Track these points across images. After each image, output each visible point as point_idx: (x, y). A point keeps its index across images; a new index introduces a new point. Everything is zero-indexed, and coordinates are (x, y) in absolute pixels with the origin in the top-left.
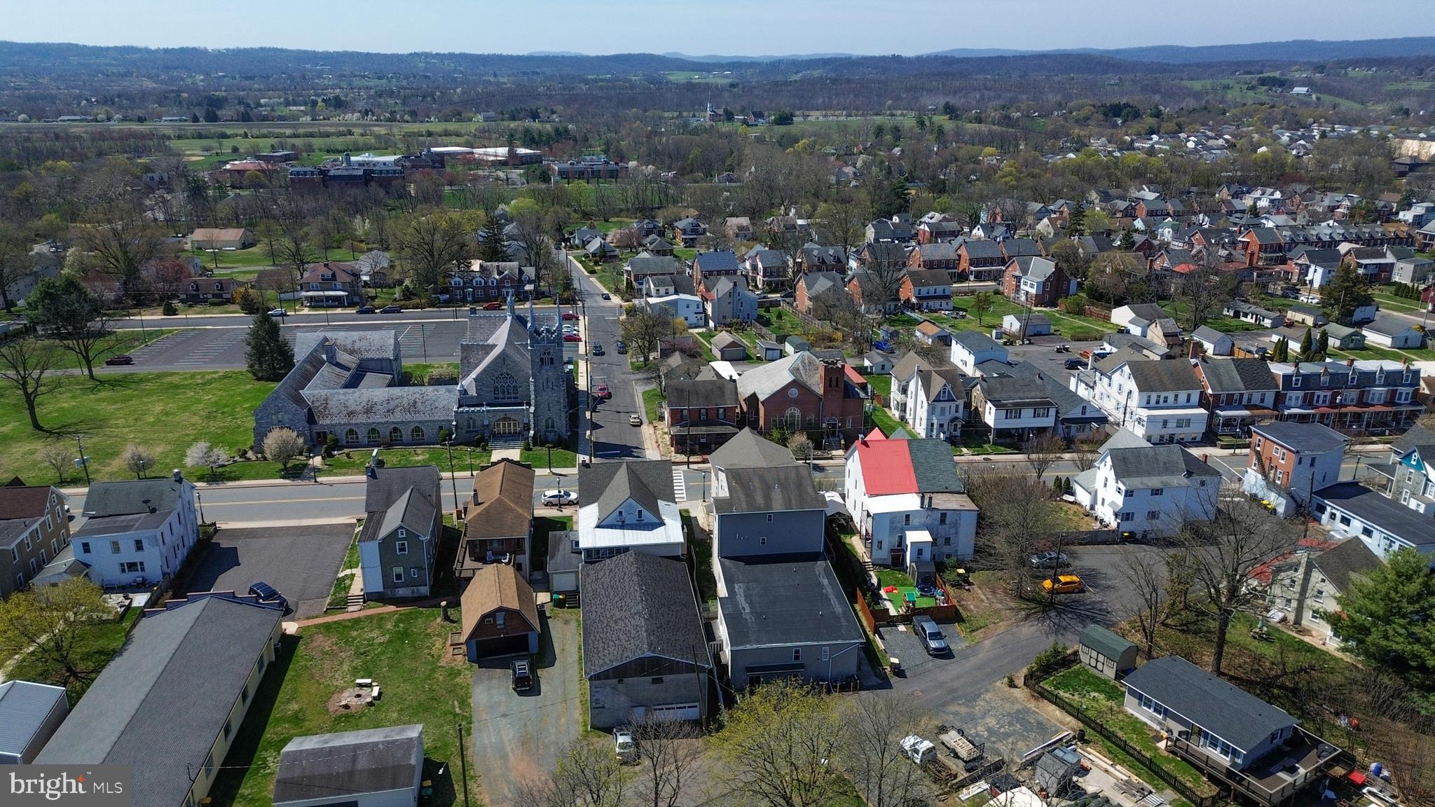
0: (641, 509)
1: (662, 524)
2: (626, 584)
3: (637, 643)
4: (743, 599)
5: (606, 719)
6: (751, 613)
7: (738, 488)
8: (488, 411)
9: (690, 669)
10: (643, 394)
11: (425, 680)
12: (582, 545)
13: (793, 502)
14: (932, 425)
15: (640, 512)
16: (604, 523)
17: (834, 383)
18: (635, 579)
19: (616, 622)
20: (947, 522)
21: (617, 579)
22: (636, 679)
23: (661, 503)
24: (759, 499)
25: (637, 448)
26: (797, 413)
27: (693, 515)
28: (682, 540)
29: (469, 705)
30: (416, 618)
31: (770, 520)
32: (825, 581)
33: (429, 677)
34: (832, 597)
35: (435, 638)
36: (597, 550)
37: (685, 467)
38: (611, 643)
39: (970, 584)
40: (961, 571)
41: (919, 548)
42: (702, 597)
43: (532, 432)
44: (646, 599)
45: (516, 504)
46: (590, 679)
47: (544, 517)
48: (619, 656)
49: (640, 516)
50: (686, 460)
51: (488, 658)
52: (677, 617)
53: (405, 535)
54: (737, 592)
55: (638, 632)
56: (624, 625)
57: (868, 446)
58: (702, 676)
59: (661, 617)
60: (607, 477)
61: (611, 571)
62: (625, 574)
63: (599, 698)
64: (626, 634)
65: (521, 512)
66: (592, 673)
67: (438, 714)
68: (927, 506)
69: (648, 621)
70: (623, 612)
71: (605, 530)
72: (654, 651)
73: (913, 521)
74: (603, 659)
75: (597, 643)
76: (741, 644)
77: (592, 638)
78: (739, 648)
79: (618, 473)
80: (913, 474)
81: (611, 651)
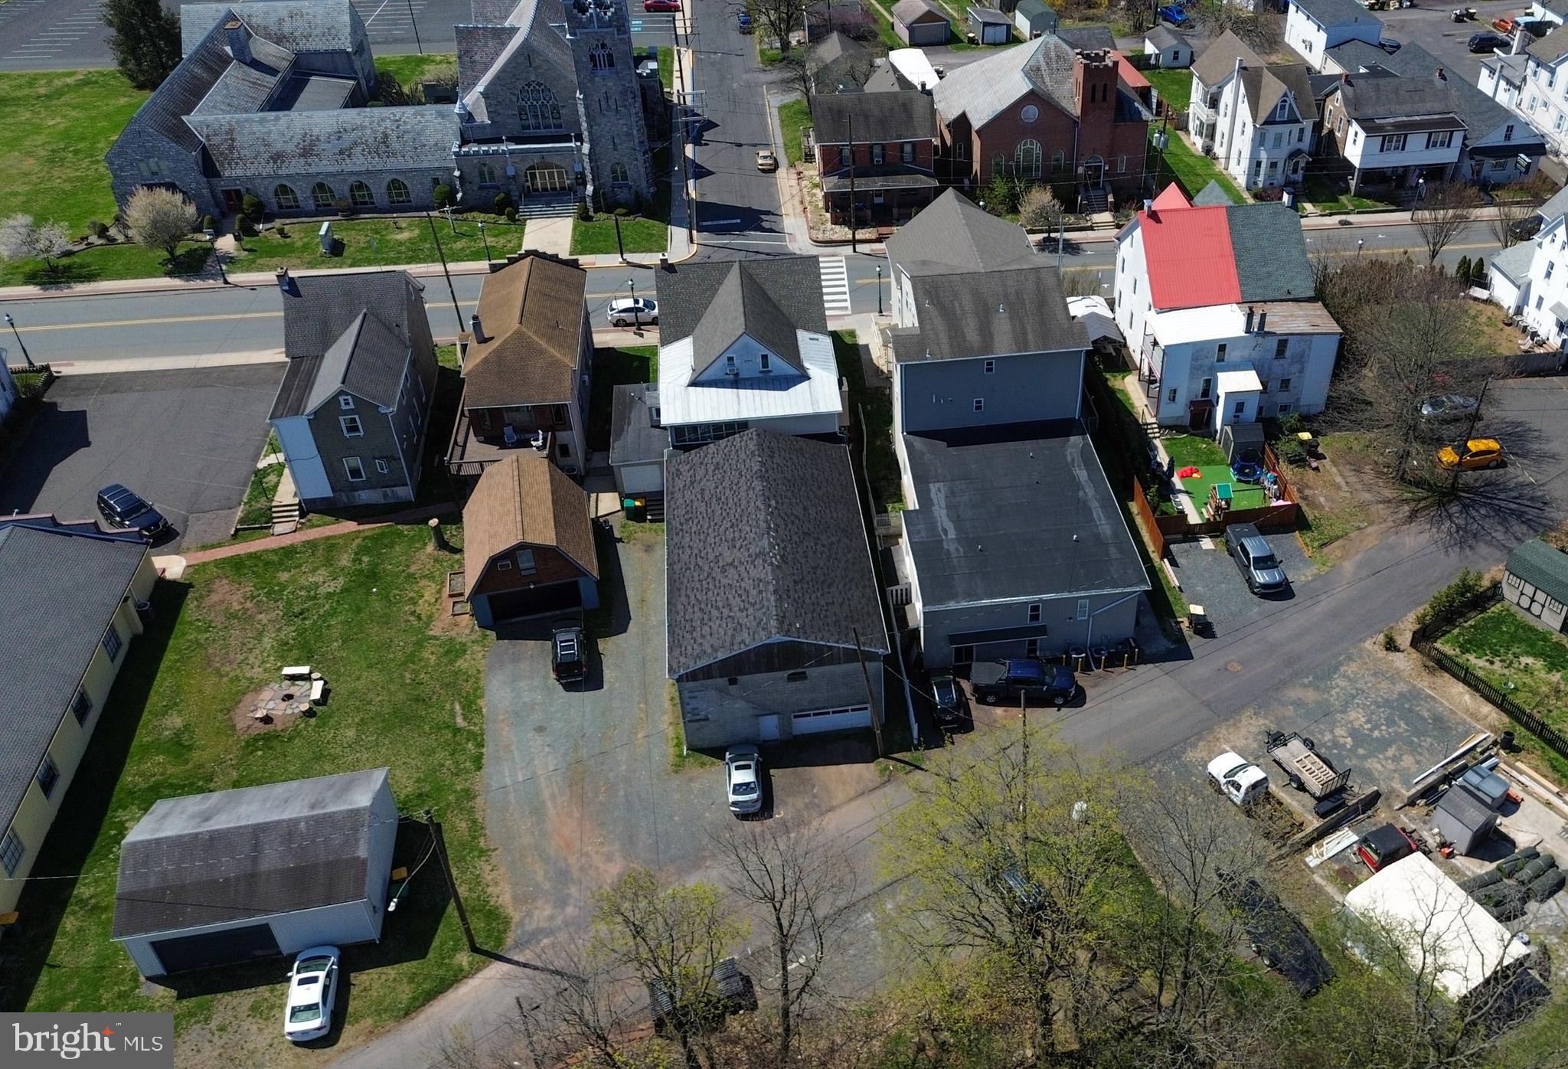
0: (766, 352)
1: (804, 377)
2: (743, 494)
3: (759, 614)
4: (944, 512)
5: (711, 735)
6: (958, 540)
7: (935, 313)
8: (512, 152)
9: (851, 656)
10: (781, 109)
11: (404, 663)
12: (666, 420)
13: (1030, 337)
14: (1259, 164)
15: (765, 357)
16: (703, 378)
17: (1099, 95)
18: (757, 485)
19: (724, 571)
20: (1288, 354)
21: (726, 483)
22: (758, 677)
23: (802, 336)
24: (972, 334)
25: (768, 213)
26: (1037, 148)
27: (861, 341)
28: (838, 406)
29: (479, 711)
30: (391, 546)
31: (989, 370)
32: (1082, 475)
33: (411, 658)
34: (1095, 505)
35: (423, 583)
36: (694, 428)
37: (848, 250)
38: (715, 613)
39: (1321, 457)
40: (1306, 436)
41: (1238, 402)
42: (878, 498)
43: (590, 189)
44: (775, 524)
45: (550, 340)
46: (679, 680)
47: (609, 349)
48: (728, 640)
49: (765, 365)
50: (850, 237)
51: (513, 620)
52: (830, 556)
53: (352, 406)
54: (935, 501)
55: (760, 592)
56: (737, 577)
57: (1158, 221)
58: (872, 666)
59: (803, 561)
60: (707, 290)
61: (717, 467)
62: (741, 475)
63: (697, 706)
64: (740, 596)
65: (559, 356)
66: (682, 672)
67: (427, 728)
68: (1257, 328)
69: (778, 572)
70: (736, 551)
71: (706, 389)
72: (789, 630)
73: (1231, 355)
74: (701, 644)
75: (690, 610)
76: (941, 601)
77: (683, 599)
78: (936, 608)
79: (725, 282)
80: (1233, 270)
81: (715, 627)
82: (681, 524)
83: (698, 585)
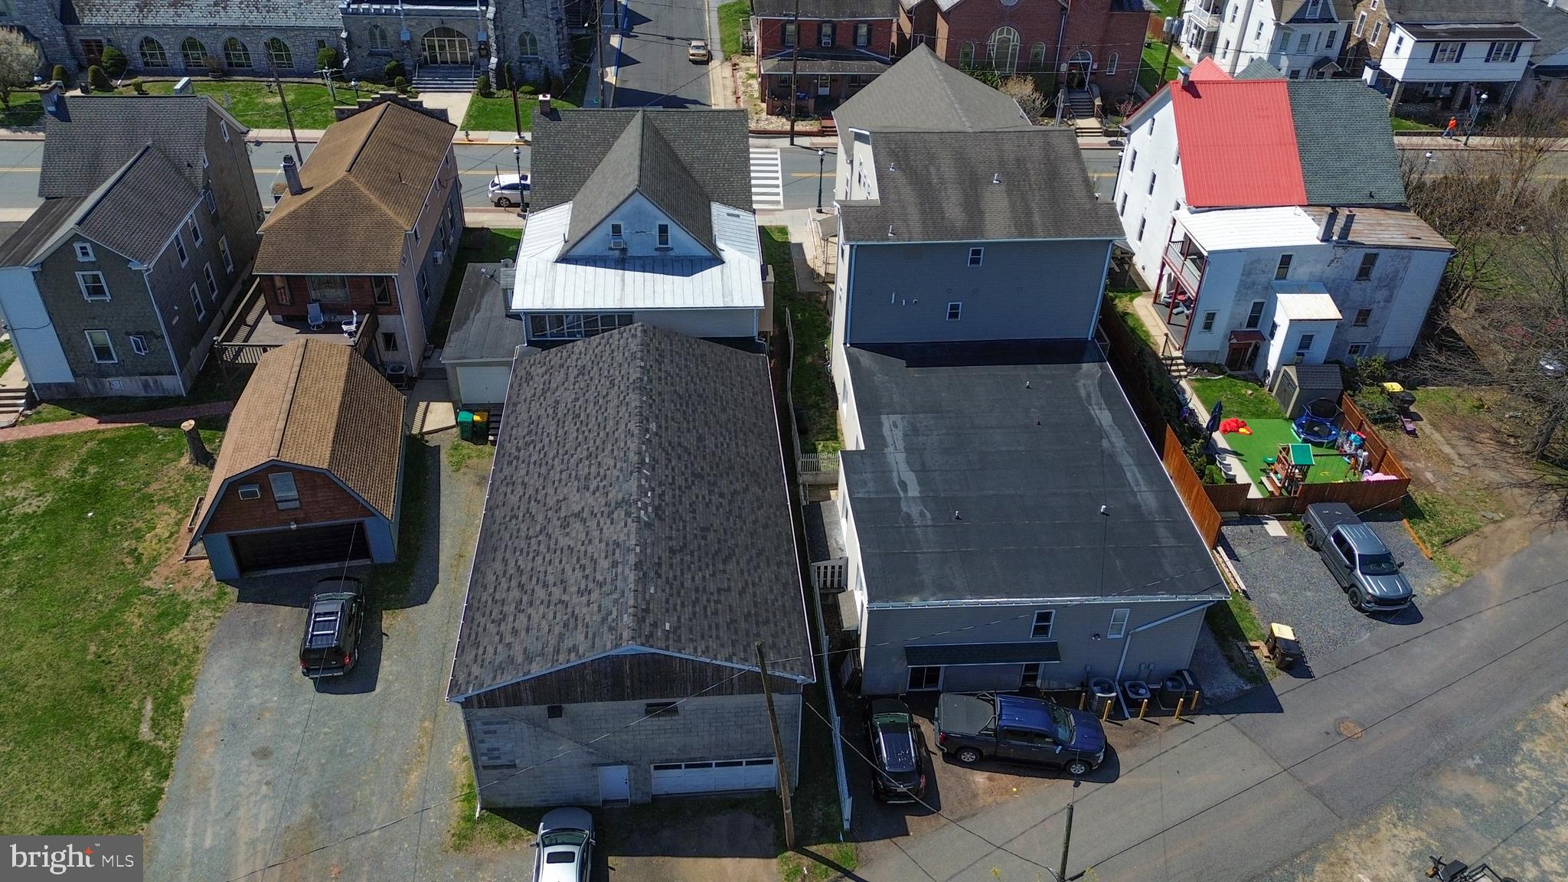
0: (665, 221)
1: (716, 260)
2: (611, 411)
3: (607, 602)
4: (901, 457)
5: (521, 790)
6: (923, 499)
7: (901, 180)
8: (407, 13)
9: (751, 683)
10: (721, 8)
11: (95, 629)
12: (518, 303)
13: (1037, 218)
15: (663, 229)
16: (578, 251)
18: (634, 399)
19: (565, 525)
20: (1376, 273)
21: (591, 397)
22: (599, 707)
23: (718, 211)
24: (953, 210)
25: (695, 102)
26: (1015, 38)
27: (794, 239)
28: (759, 302)
29: (179, 715)
30: (133, 454)
31: (975, 261)
32: (1104, 417)
33: (108, 621)
34: (1126, 460)
35: (164, 508)
36: (558, 317)
37: (785, 142)
38: (541, 593)
39: (1415, 418)
40: (1395, 387)
41: (1304, 334)
42: (803, 432)
43: (494, 61)
44: (652, 458)
45: (384, 194)
46: (466, 704)
47: (483, 229)
48: (552, 642)
49: (664, 240)
50: (788, 127)
51: (270, 572)
52: (730, 511)
53: (92, 258)
54: (889, 440)
55: (615, 564)
56: (582, 536)
57: (1197, 95)
58: (782, 700)
59: (688, 517)
60: (598, 144)
61: (582, 372)
62: (612, 383)
63: (496, 745)
64: (583, 568)
65: (391, 214)
66: (470, 692)
67: (93, 736)
68: (1338, 238)
69: (647, 533)
70: (588, 494)
71: (579, 268)
72: (651, 635)
73: (1299, 271)
74: (509, 646)
75: (504, 585)
76: (897, 594)
77: (498, 566)
78: (890, 605)
79: (623, 135)
80: (1296, 163)
81: (536, 618)
82: (518, 449)
83: (523, 544)
